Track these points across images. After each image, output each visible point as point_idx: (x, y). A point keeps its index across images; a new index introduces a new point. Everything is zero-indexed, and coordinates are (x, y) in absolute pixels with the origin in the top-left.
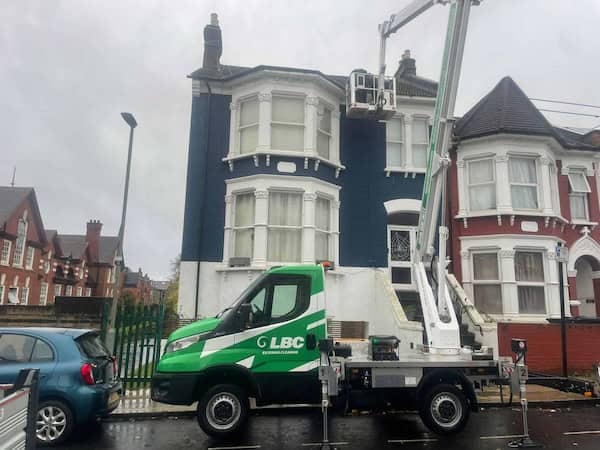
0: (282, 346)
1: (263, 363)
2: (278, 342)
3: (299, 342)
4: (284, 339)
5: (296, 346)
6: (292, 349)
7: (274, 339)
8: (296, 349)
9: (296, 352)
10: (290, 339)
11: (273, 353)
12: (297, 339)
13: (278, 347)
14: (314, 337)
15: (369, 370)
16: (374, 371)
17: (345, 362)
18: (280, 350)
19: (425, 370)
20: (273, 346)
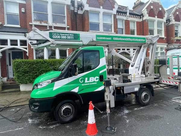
0: (90, 81)
2: (88, 80)
3: (97, 79)
6: (94, 82)
8: (96, 82)
11: (86, 84)
14: (102, 76)
15: (123, 87)
16: (125, 88)
17: (115, 85)
18: (89, 83)
19: (141, 85)
20: (86, 81)
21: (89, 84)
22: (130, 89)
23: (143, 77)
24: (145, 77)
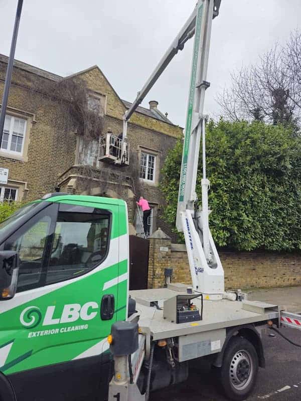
0: (64, 319)
1: (28, 355)
2: (57, 314)
3: (90, 310)
4: (67, 308)
5: (85, 317)
6: (80, 321)
7: (51, 310)
8: (85, 322)
9: (86, 327)
10: (77, 306)
11: (46, 332)
12: (87, 306)
13: (56, 321)
14: (112, 299)
15: (176, 339)
16: (182, 343)
17: (152, 333)
18: (59, 326)
19: (228, 329)
20: (48, 320)
21: (57, 330)
22: (199, 346)
23: (231, 300)
24: (237, 300)
